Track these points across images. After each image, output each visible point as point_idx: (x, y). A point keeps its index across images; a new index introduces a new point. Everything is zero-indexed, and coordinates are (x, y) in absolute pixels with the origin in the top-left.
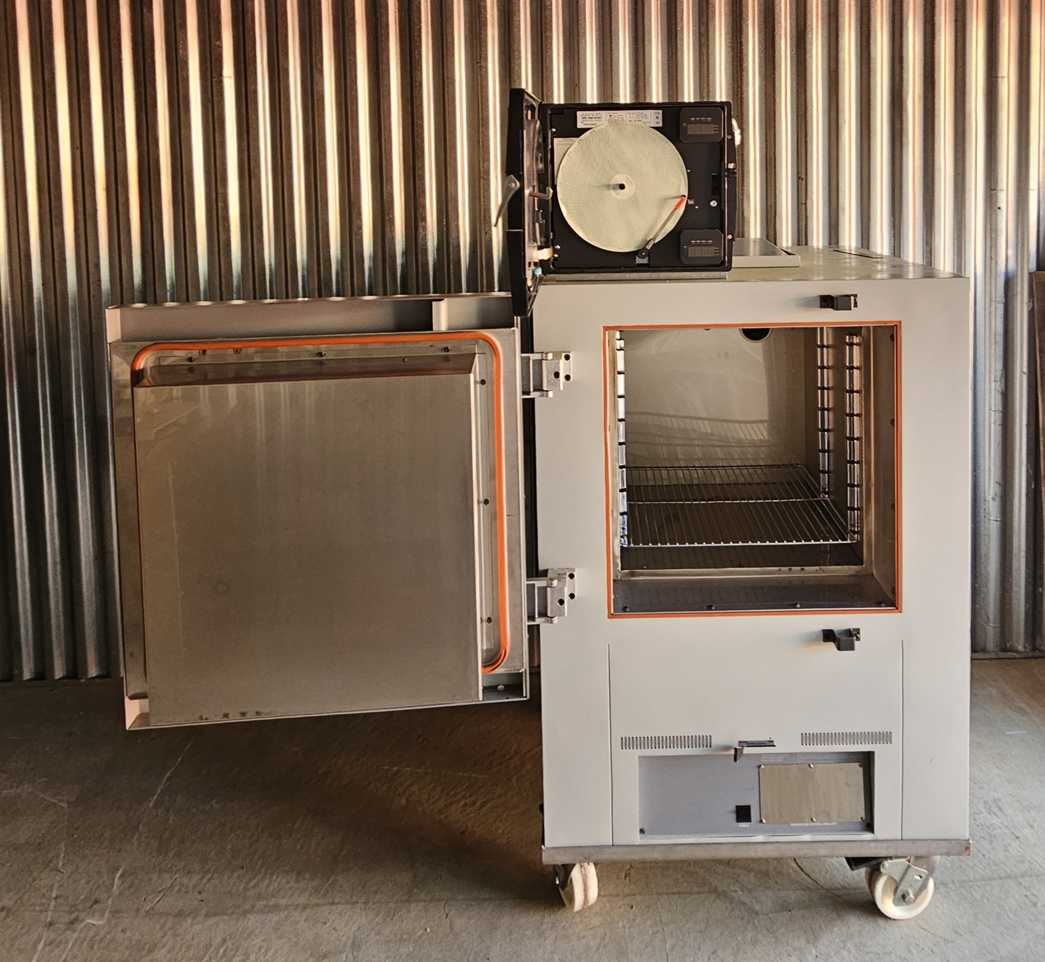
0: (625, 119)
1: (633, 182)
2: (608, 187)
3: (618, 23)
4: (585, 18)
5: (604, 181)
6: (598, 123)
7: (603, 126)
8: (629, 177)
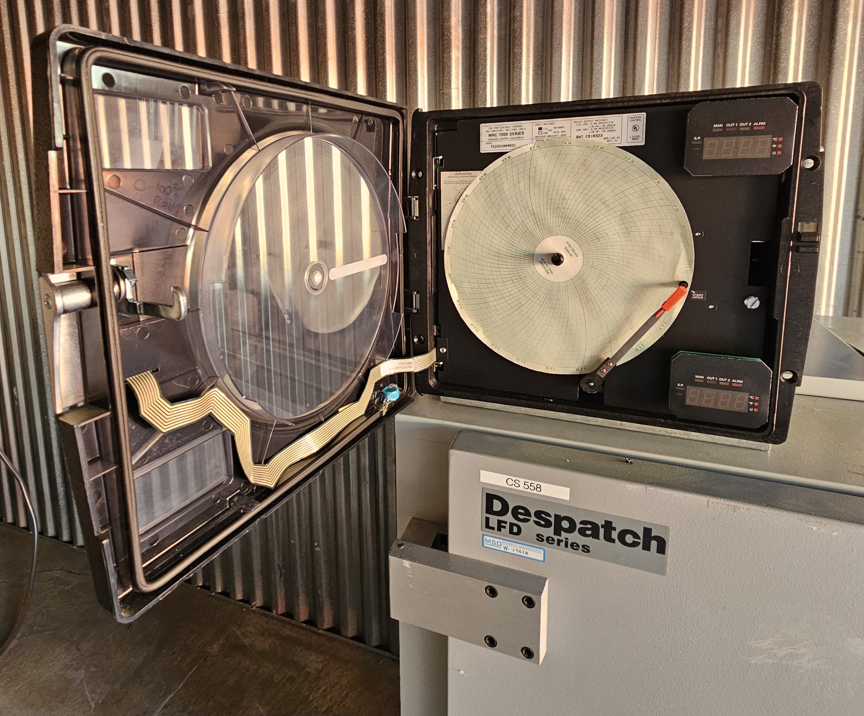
0: (568, 134)
1: (578, 250)
2: (532, 257)
3: (603, 27)
4: (561, 26)
5: (525, 247)
6: (517, 143)
7: (527, 149)
8: (572, 242)
